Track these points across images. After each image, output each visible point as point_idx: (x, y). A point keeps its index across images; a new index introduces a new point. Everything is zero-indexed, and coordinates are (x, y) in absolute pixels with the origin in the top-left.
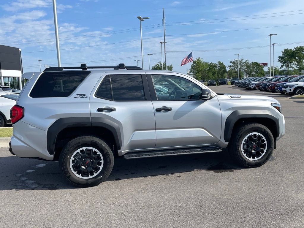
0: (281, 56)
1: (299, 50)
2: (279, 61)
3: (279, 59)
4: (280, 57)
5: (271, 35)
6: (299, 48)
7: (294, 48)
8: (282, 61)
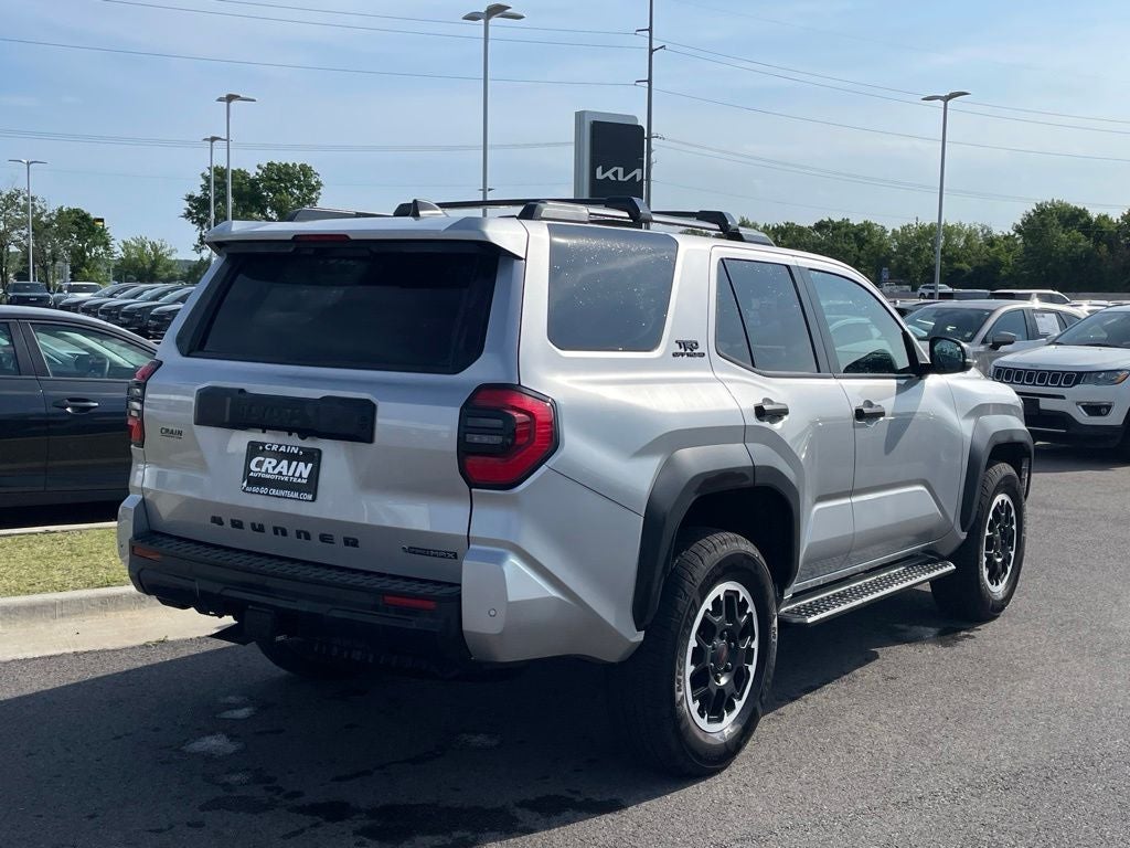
0: (198, 193)
1: (280, 180)
2: (189, 214)
3: (187, 205)
4: (190, 198)
5: (230, 98)
6: (279, 169)
7: (259, 167)
8: (201, 216)
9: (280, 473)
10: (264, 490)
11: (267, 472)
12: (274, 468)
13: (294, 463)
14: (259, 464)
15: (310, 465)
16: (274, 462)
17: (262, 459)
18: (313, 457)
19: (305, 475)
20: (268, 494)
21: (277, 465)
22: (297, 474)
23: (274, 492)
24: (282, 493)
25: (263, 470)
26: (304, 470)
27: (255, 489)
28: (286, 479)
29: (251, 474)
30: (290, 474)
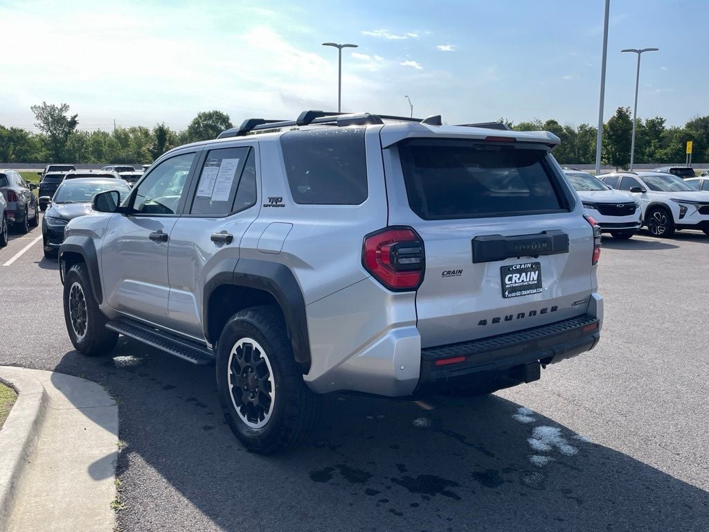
9: (523, 281)
10: (518, 293)
11: (515, 283)
12: (519, 279)
13: (529, 273)
14: (510, 279)
15: (537, 272)
16: (518, 275)
17: (511, 275)
18: (536, 267)
19: (535, 279)
20: (521, 295)
21: (520, 276)
22: (531, 280)
23: (524, 293)
24: (528, 292)
25: (513, 282)
26: (534, 276)
27: (514, 294)
28: (527, 283)
29: (507, 286)
30: (528, 280)
